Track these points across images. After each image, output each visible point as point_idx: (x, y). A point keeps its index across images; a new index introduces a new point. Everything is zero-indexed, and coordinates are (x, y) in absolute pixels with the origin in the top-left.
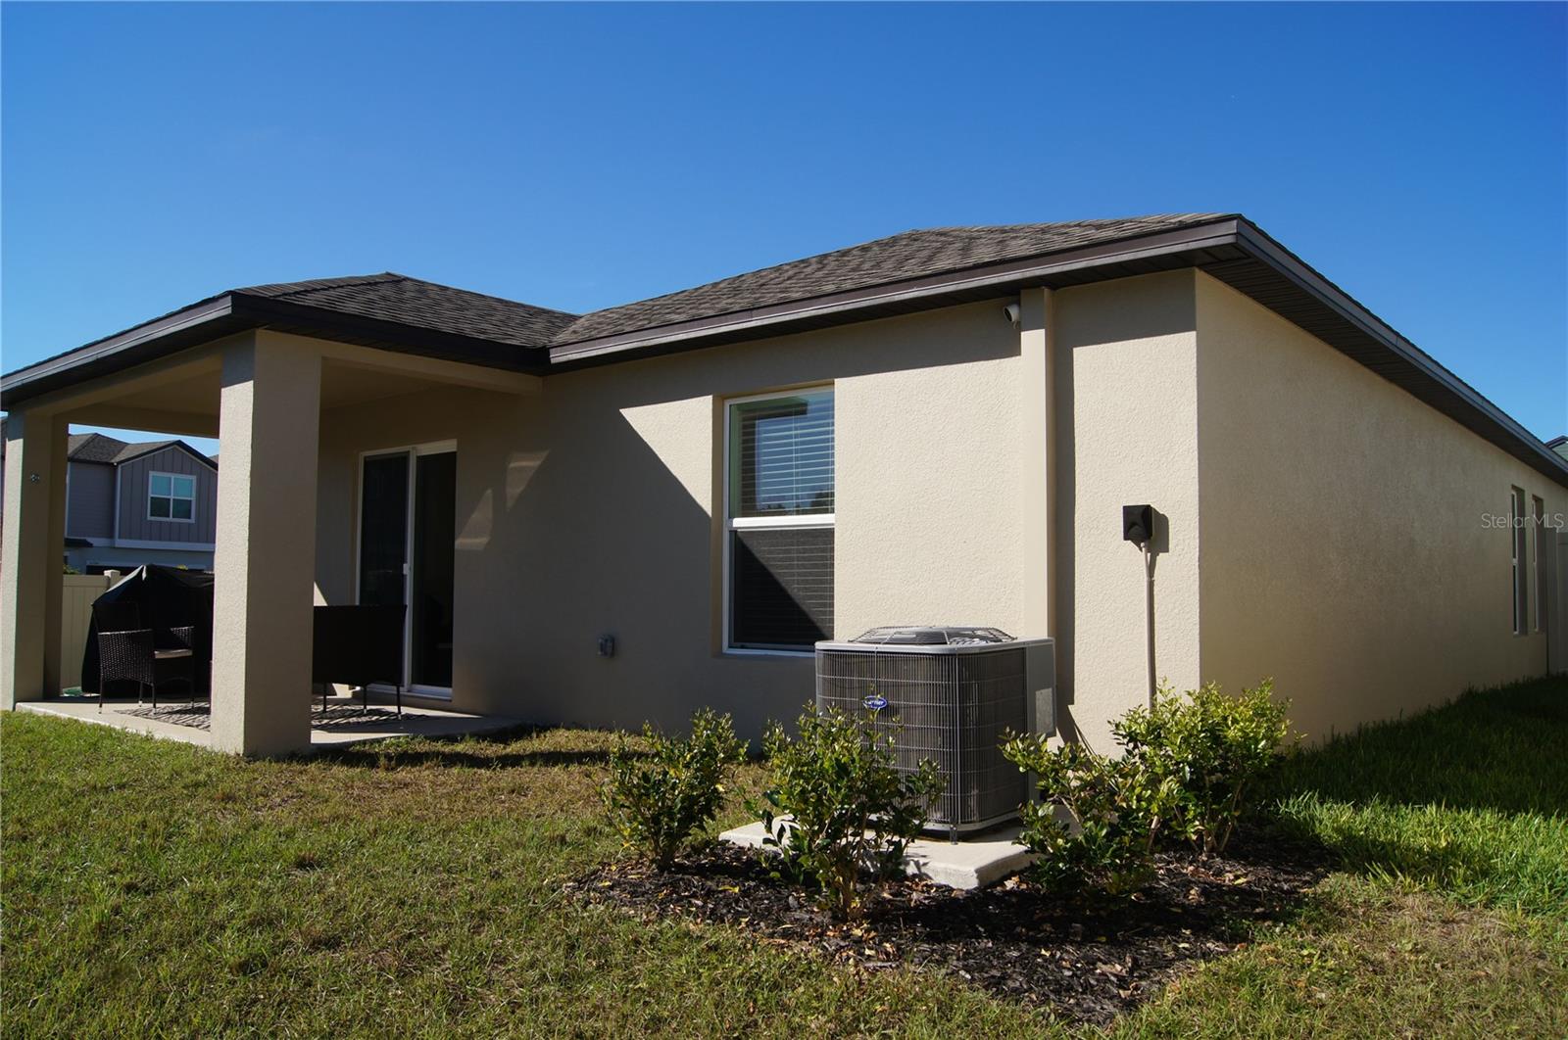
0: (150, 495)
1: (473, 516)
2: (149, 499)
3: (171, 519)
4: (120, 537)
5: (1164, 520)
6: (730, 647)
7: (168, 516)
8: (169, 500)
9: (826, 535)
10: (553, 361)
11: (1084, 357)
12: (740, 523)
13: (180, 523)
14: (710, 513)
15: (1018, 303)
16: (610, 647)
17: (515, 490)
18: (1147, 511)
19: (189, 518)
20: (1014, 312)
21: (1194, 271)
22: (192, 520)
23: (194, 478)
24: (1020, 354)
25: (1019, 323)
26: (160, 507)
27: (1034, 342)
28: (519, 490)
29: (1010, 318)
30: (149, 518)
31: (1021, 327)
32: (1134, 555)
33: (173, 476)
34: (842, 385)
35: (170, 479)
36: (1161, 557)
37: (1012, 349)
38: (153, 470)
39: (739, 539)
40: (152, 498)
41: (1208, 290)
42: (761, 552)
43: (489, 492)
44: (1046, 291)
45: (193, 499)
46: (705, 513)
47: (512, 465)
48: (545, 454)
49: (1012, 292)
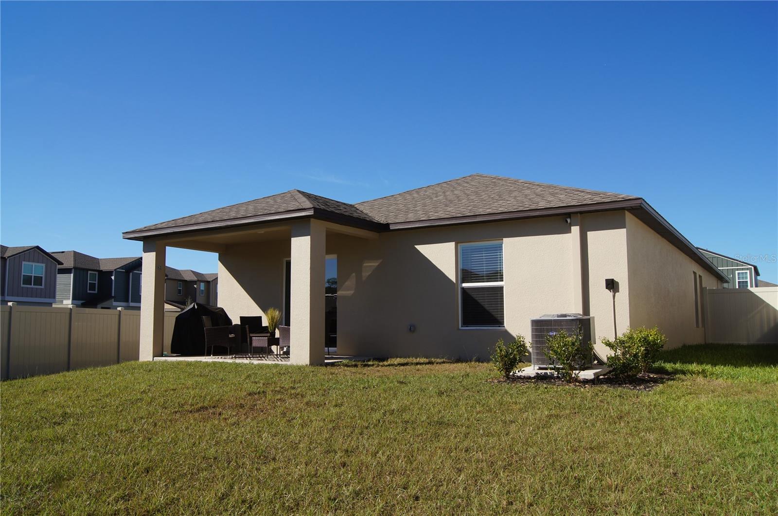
0: (23, 274)
1: (346, 283)
2: (22, 276)
3: (32, 286)
4: (8, 295)
5: (617, 283)
6: (462, 327)
7: (31, 285)
8: (32, 276)
9: (501, 289)
10: (391, 228)
11: (591, 235)
12: (465, 285)
13: (37, 288)
14: (455, 282)
15: (570, 218)
16: (412, 329)
17: (365, 274)
18: (613, 280)
19: (41, 285)
20: (569, 220)
21: (625, 212)
22: (43, 287)
23: (44, 265)
24: (571, 232)
25: (570, 223)
26: (28, 280)
27: (575, 230)
28: (368, 274)
29: (567, 222)
30: (22, 285)
31: (571, 225)
32: (610, 294)
33: (34, 264)
34: (506, 241)
35: (32, 265)
36: (617, 294)
37: (569, 231)
38: (24, 261)
39: (464, 290)
40: (24, 275)
41: (629, 217)
42: (474, 295)
43: (354, 274)
44: (579, 214)
45: (43, 276)
46: (452, 281)
47: (364, 265)
48: (380, 261)
49: (569, 215)
